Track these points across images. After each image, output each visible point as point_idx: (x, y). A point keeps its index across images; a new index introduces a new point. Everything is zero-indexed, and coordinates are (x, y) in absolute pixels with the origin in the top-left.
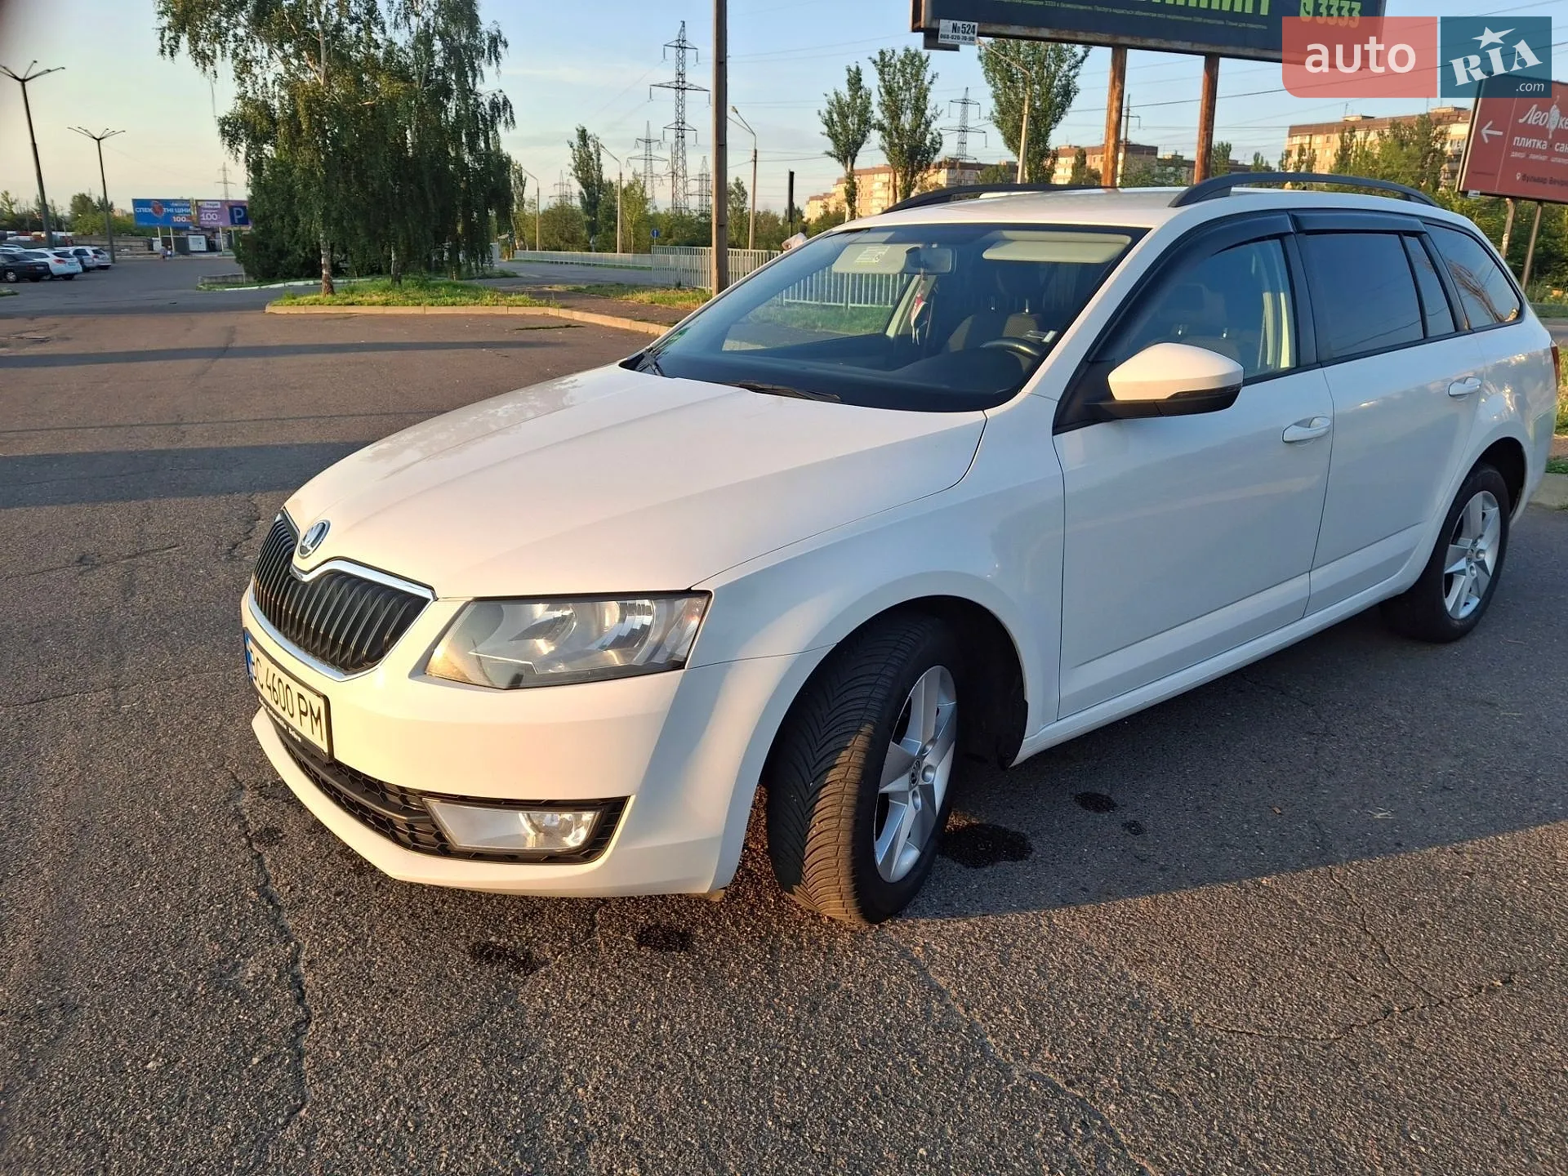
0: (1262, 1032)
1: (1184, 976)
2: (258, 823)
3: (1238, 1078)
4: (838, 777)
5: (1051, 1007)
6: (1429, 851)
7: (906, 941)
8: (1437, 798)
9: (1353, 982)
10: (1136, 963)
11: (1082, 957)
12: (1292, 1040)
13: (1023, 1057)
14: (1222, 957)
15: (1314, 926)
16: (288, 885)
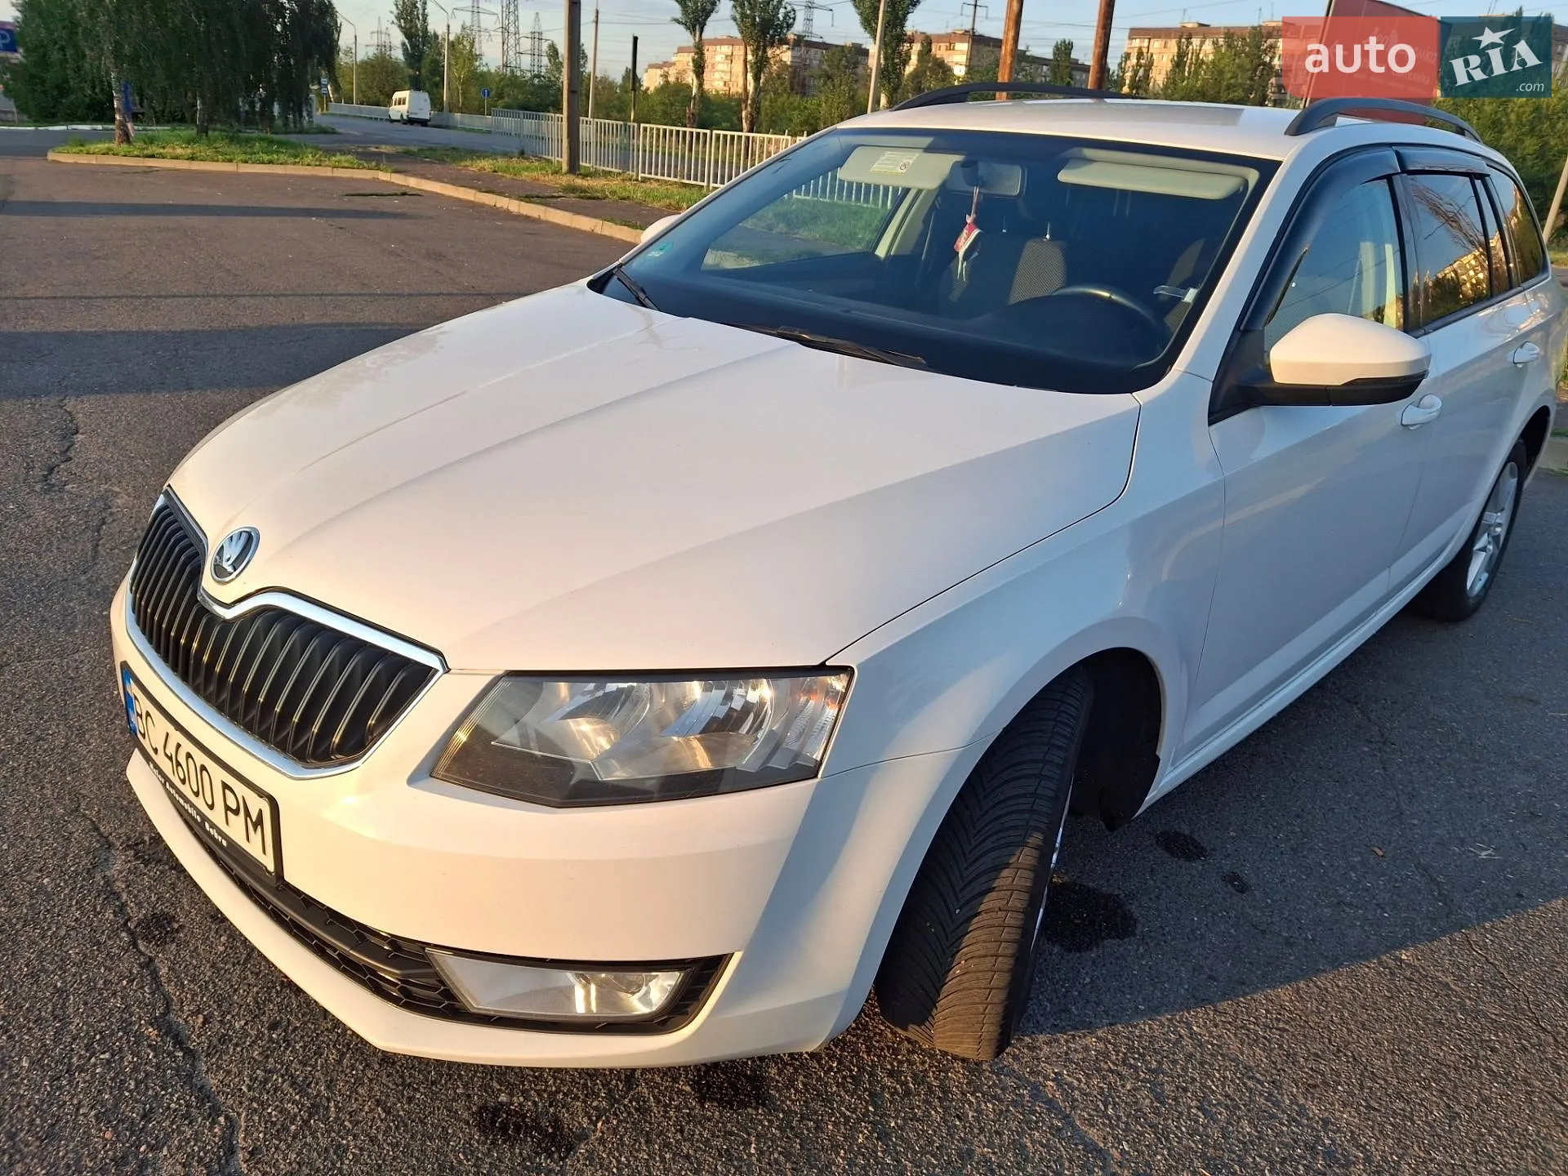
1: (1369, 1107)
2: (140, 905)
4: (998, 904)
6: (1554, 903)
7: (1031, 1073)
8: (1530, 827)
10: (1310, 1089)
11: (1244, 1084)
14: (1402, 1075)
15: (1483, 1021)
16: (199, 1011)
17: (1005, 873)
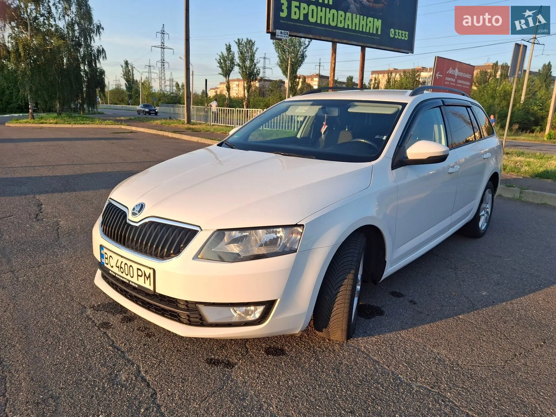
0: (482, 365)
1: (450, 349)
2: (98, 320)
3: (482, 380)
4: (344, 289)
5: (414, 363)
6: (503, 304)
7: (357, 346)
8: (497, 287)
9: (501, 347)
10: (434, 346)
11: (416, 346)
12: (491, 367)
13: (413, 381)
14: (459, 342)
15: (482, 330)
16: (122, 343)
17: (346, 281)
